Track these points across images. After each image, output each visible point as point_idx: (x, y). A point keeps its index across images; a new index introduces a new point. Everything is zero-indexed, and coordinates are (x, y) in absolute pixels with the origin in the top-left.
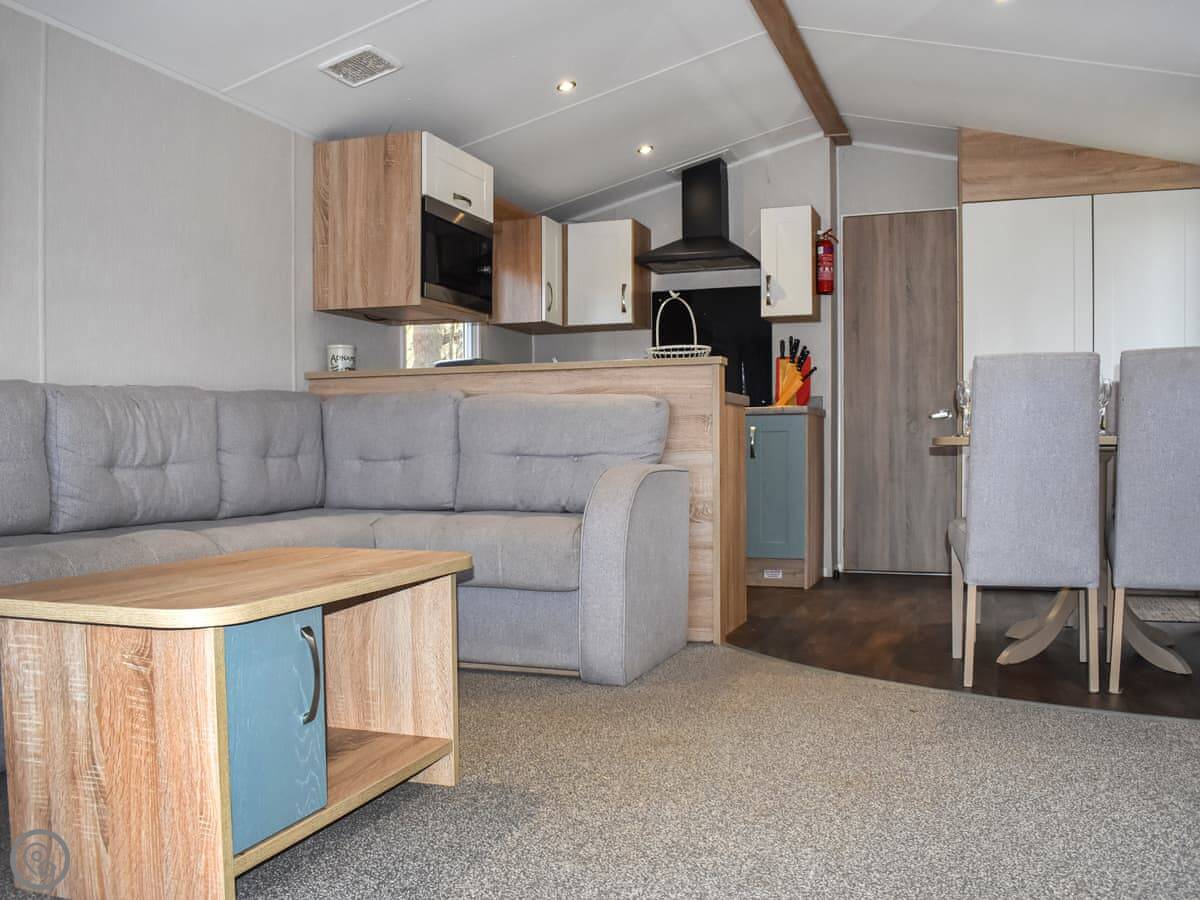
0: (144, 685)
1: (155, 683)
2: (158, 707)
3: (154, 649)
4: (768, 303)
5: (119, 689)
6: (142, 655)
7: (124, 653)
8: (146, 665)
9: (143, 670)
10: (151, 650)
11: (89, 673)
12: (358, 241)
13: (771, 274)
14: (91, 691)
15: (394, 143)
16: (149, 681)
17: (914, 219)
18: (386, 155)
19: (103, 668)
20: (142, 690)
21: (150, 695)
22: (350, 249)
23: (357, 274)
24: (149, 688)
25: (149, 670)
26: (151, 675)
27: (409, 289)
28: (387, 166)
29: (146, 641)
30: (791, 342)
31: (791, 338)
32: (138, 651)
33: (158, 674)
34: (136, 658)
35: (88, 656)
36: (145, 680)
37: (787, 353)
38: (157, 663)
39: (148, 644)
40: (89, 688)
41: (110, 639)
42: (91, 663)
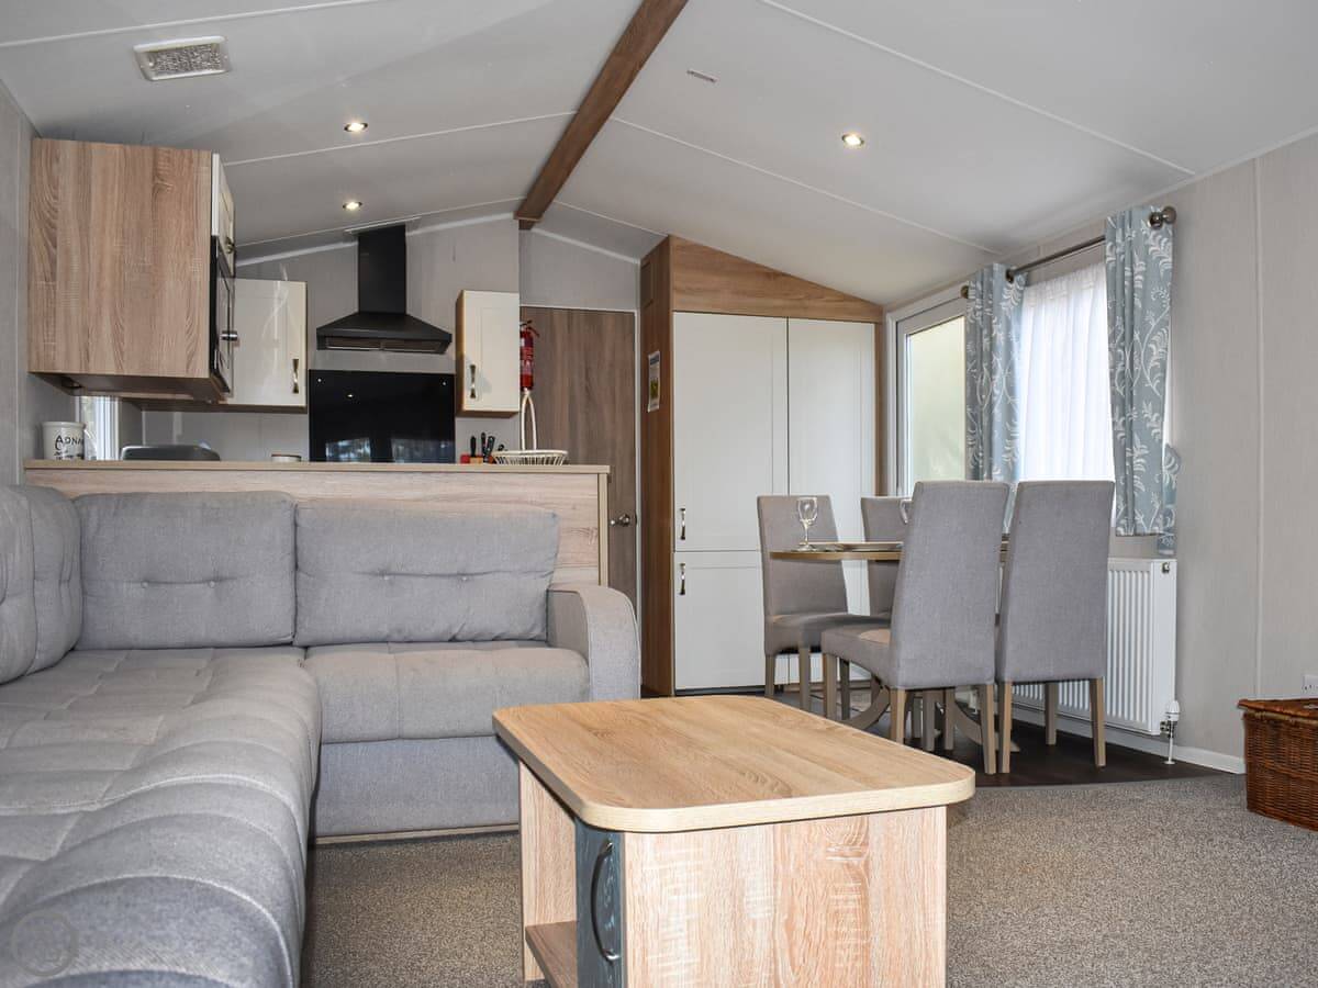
0: (855, 879)
1: (871, 874)
2: (873, 900)
3: (871, 835)
4: (473, 395)
5: (820, 892)
6: (855, 844)
7: (830, 846)
8: (860, 855)
9: (855, 861)
10: (867, 837)
11: (776, 880)
12: (107, 282)
13: (476, 365)
14: (779, 902)
15: (169, 160)
16: (863, 872)
17: (593, 317)
18: (156, 174)
19: (798, 870)
20: (852, 885)
21: (863, 889)
22: (93, 294)
23: (106, 327)
24: (863, 881)
25: (863, 860)
26: (866, 864)
27: (191, 356)
28: (157, 190)
29: (861, 826)
30: (483, 439)
31: (483, 434)
32: (849, 841)
33: (875, 862)
34: (847, 850)
35: (776, 859)
36: (859, 874)
37: (478, 451)
38: (875, 851)
39: (864, 830)
40: (775, 900)
41: (810, 831)
42: (780, 867)
